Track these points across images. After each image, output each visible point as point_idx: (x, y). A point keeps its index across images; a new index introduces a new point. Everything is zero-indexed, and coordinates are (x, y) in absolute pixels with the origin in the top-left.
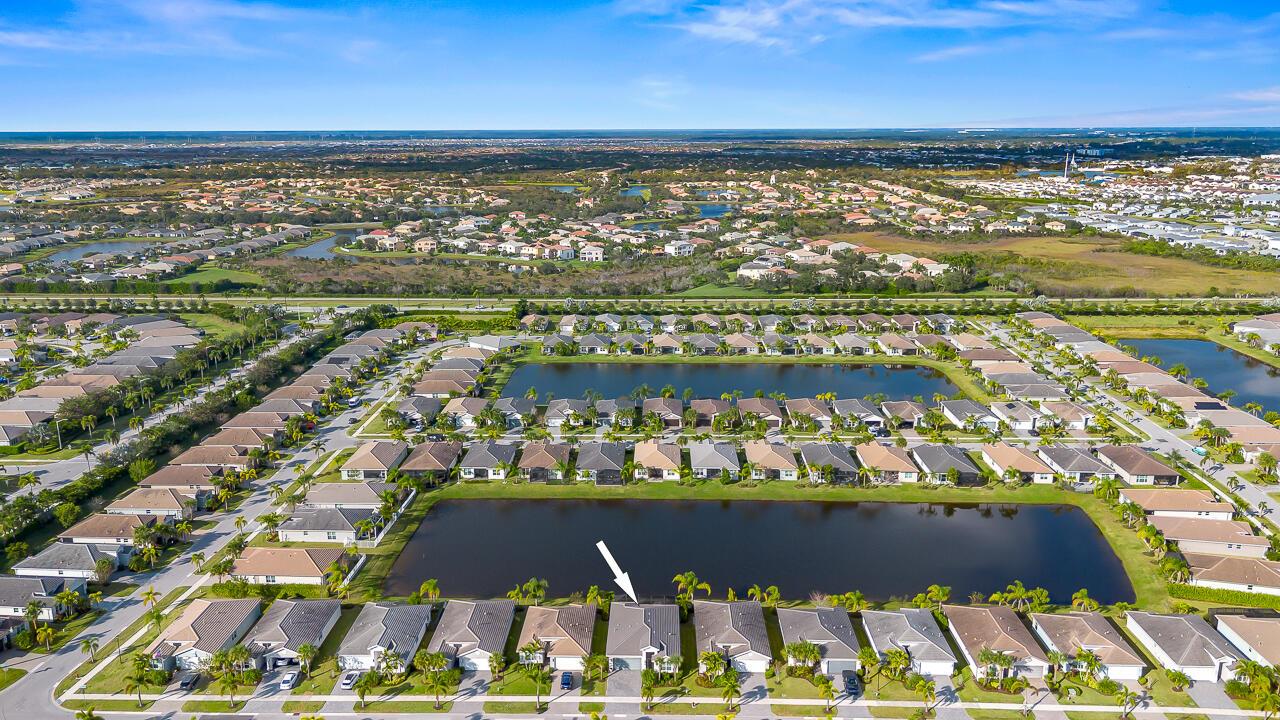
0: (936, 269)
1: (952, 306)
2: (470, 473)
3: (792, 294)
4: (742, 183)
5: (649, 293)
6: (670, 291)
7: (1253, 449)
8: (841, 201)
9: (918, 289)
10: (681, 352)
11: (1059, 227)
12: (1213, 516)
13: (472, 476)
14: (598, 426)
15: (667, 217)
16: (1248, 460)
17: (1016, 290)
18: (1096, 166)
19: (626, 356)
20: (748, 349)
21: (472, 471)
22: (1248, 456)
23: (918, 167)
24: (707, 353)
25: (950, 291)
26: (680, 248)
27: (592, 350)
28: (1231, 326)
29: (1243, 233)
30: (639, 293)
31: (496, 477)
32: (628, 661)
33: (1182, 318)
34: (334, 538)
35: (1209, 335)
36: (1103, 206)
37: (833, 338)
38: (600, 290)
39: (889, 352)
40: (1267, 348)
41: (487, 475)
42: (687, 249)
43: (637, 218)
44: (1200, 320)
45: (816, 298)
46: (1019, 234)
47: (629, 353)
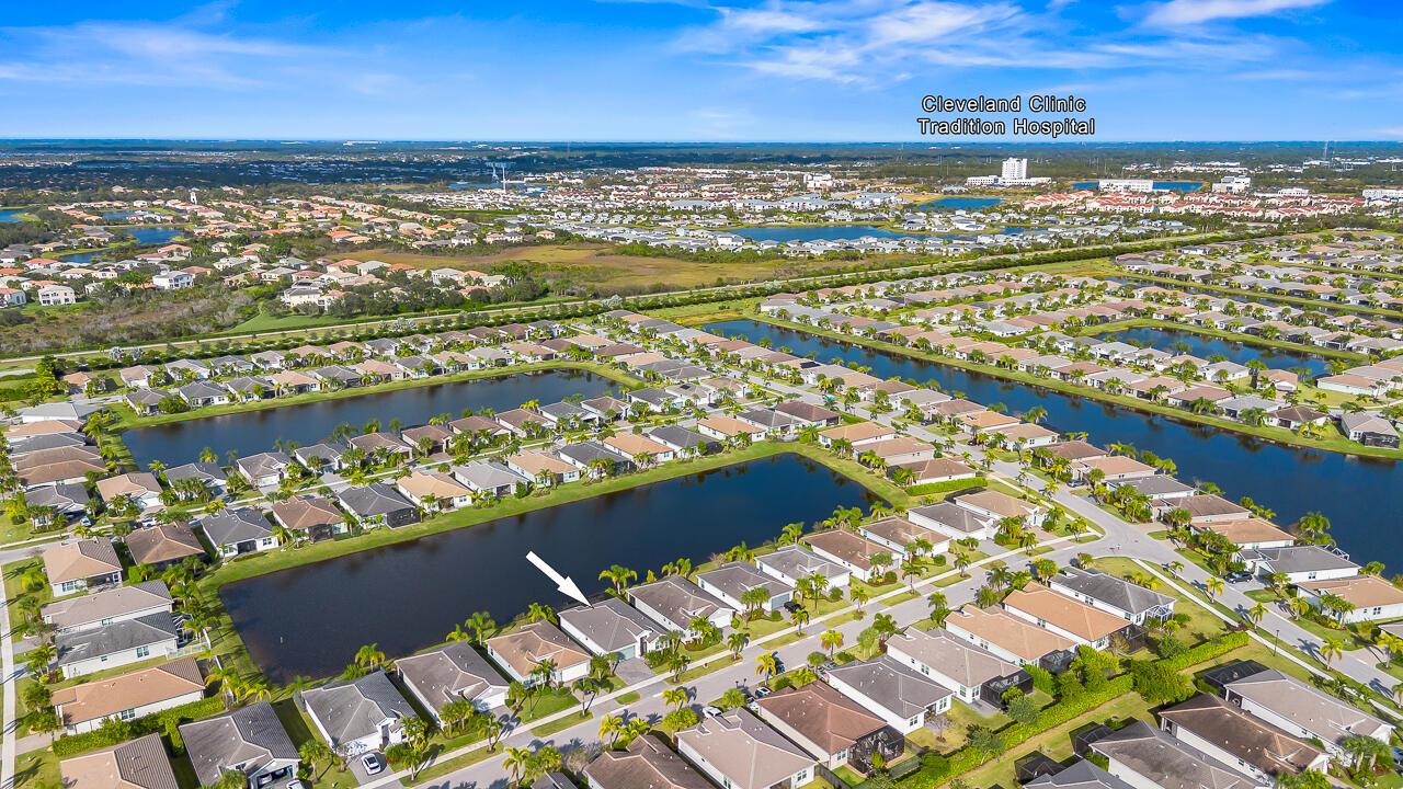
0: (492, 282)
1: (534, 314)
2: (231, 550)
3: (368, 317)
4: (155, 203)
5: (195, 333)
6: (219, 328)
7: (864, 390)
8: (301, 219)
9: (492, 300)
10: (318, 388)
11: (550, 236)
12: (884, 438)
13: (235, 553)
14: (319, 475)
15: (100, 246)
16: (862, 398)
17: (573, 294)
18: (516, 179)
19: (256, 402)
20: (393, 375)
21: (235, 546)
22: (862, 396)
23: (344, 182)
24: (349, 386)
25: (521, 300)
26: (176, 280)
27: (207, 402)
28: (758, 305)
29: (691, 233)
30: (181, 335)
31: (268, 547)
32: (624, 653)
33: (721, 304)
34: (147, 654)
35: (745, 314)
36: (563, 215)
37: (467, 353)
38: (125, 336)
39: (530, 360)
40: (794, 320)
41: (255, 548)
42: (185, 280)
43: (57, 249)
44: (733, 304)
45: (405, 317)
46: (517, 244)
47: (256, 398)
